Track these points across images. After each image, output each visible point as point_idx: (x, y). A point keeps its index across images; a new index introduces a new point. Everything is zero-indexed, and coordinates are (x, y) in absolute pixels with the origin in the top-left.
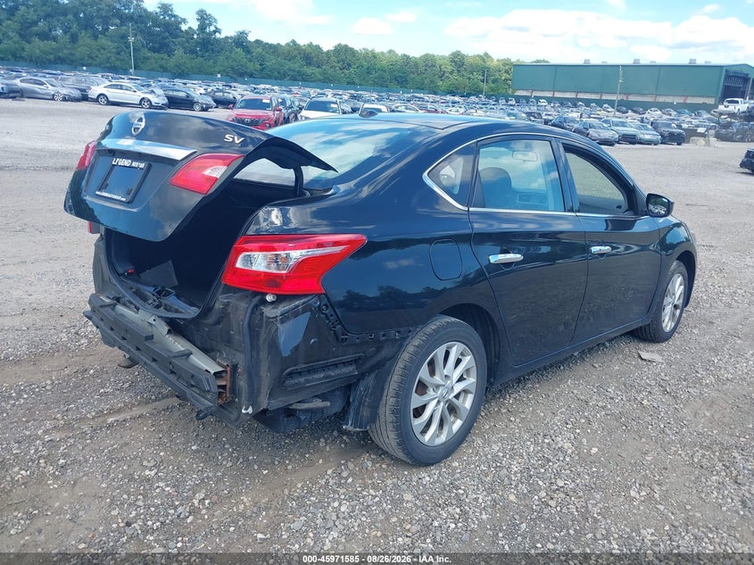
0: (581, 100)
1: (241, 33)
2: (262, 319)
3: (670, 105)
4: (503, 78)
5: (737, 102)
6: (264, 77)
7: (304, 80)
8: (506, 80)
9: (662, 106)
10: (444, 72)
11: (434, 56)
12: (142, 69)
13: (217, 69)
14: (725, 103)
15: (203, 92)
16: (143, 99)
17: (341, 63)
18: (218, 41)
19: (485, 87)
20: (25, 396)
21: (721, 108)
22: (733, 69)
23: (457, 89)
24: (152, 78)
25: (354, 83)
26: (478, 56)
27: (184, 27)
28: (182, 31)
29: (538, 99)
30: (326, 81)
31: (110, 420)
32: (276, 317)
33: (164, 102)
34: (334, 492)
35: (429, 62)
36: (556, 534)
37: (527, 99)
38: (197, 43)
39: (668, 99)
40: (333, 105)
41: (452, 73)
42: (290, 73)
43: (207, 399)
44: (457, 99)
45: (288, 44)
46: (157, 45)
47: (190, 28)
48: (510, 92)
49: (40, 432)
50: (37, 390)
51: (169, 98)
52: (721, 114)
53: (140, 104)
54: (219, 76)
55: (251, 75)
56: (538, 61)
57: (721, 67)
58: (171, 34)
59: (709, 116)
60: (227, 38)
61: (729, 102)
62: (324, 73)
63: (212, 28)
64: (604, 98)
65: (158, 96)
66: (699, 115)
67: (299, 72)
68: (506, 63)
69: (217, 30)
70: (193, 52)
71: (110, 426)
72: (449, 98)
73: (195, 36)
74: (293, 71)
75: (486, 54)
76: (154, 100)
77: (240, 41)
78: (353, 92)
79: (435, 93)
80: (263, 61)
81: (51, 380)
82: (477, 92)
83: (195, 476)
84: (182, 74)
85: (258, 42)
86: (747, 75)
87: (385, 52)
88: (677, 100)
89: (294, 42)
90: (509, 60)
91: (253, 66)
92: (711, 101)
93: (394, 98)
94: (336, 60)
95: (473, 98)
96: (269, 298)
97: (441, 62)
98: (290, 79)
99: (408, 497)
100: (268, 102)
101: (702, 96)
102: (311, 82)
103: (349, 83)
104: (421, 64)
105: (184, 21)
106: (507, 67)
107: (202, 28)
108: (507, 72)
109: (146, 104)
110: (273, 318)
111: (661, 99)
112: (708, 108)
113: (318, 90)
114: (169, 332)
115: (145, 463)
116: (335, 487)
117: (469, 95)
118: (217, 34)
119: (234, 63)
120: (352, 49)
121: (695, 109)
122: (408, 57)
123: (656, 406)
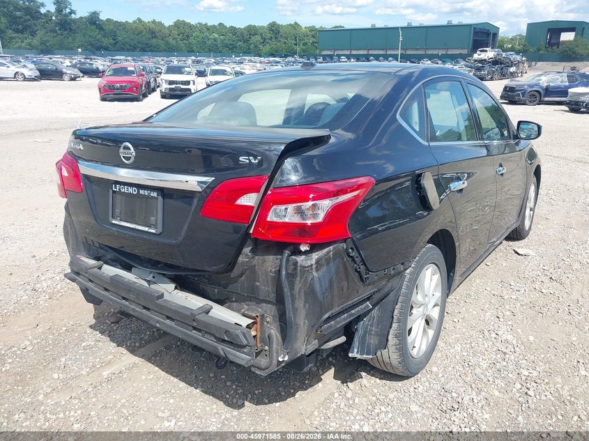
0: (372, 55)
1: (93, 13)
2: (295, 269)
3: (437, 56)
4: (311, 42)
5: (486, 51)
6: (118, 50)
7: (151, 51)
8: (313, 43)
9: (431, 57)
10: (265, 39)
11: (255, 27)
12: (9, 48)
13: (77, 44)
14: (478, 52)
15: (70, 64)
16: (17, 72)
17: (181, 35)
18: (74, 21)
19: (298, 49)
20: (10, 361)
21: (476, 56)
22: (479, 27)
23: (276, 51)
24: (21, 55)
25: (193, 51)
26: (290, 25)
27: (43, 11)
28: (41, 14)
29: (339, 56)
30: (170, 50)
31: (105, 374)
32: (312, 265)
33: (36, 75)
34: (348, 413)
35: (252, 30)
36: (549, 421)
37: (331, 57)
38: (57, 24)
39: (435, 52)
40: (186, 69)
41: (271, 39)
42: (140, 45)
43: (244, 353)
44: (277, 59)
45: (134, 22)
46: (20, 27)
47: (48, 11)
48: (317, 52)
49: (41, 397)
50: (19, 352)
51: (40, 71)
52: (476, 61)
53: (15, 78)
54: (80, 50)
55: (107, 49)
56: (336, 27)
57: (471, 25)
58: (32, 17)
59: (465, 63)
60: (81, 18)
61: (481, 51)
62: (168, 44)
63: (68, 10)
64: (388, 53)
65: (31, 70)
66: (458, 62)
67: (147, 44)
68: (312, 29)
69: (72, 12)
70: (53, 31)
71: (109, 380)
72: (271, 59)
73: (54, 18)
74: (143, 44)
75: (296, 23)
76: (27, 73)
77: (93, 20)
78: (193, 58)
79: (260, 56)
80: (115, 36)
81: (28, 340)
82: (293, 54)
83: (214, 420)
84: (47, 50)
85: (108, 20)
86: (489, 30)
87: (216, 25)
88: (441, 52)
89: (139, 19)
90: (314, 27)
91: (106, 42)
92: (465, 52)
93: (228, 61)
94: (177, 33)
95: (290, 59)
96: (304, 248)
97: (262, 31)
98: (140, 51)
99: (414, 408)
100: (133, 69)
101: (458, 49)
102: (158, 51)
103: (189, 52)
104: (246, 33)
105: (42, 5)
106: (313, 33)
107: (59, 11)
108: (313, 36)
109: (20, 77)
110: (308, 267)
111: (429, 52)
112: (464, 57)
113: (165, 59)
114: (176, 288)
115: (160, 414)
116: (346, 409)
117: (286, 56)
118: (73, 15)
119: (90, 39)
120: (188, 24)
121: (454, 58)
122: (235, 28)
123: (552, 292)
